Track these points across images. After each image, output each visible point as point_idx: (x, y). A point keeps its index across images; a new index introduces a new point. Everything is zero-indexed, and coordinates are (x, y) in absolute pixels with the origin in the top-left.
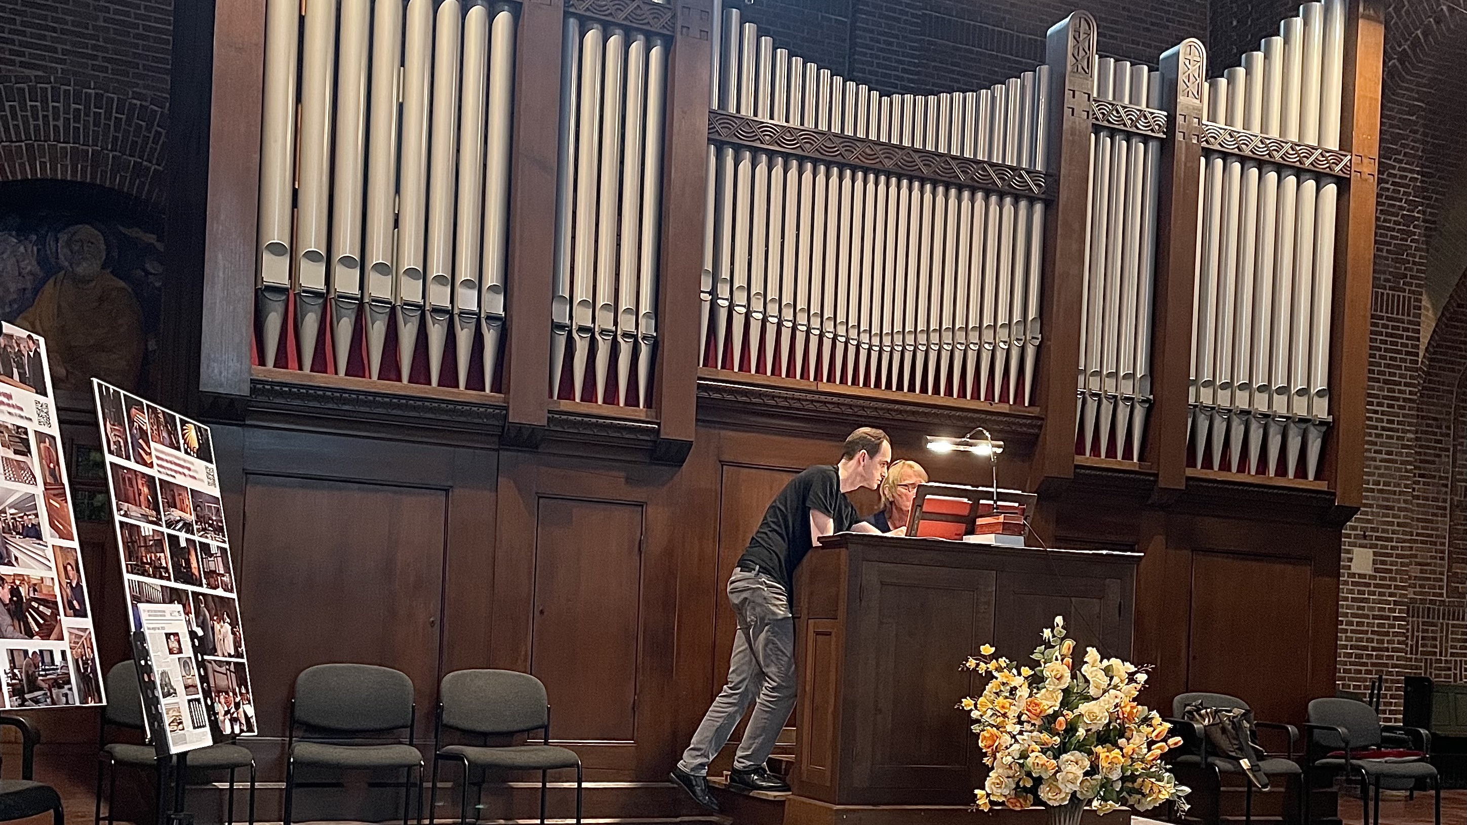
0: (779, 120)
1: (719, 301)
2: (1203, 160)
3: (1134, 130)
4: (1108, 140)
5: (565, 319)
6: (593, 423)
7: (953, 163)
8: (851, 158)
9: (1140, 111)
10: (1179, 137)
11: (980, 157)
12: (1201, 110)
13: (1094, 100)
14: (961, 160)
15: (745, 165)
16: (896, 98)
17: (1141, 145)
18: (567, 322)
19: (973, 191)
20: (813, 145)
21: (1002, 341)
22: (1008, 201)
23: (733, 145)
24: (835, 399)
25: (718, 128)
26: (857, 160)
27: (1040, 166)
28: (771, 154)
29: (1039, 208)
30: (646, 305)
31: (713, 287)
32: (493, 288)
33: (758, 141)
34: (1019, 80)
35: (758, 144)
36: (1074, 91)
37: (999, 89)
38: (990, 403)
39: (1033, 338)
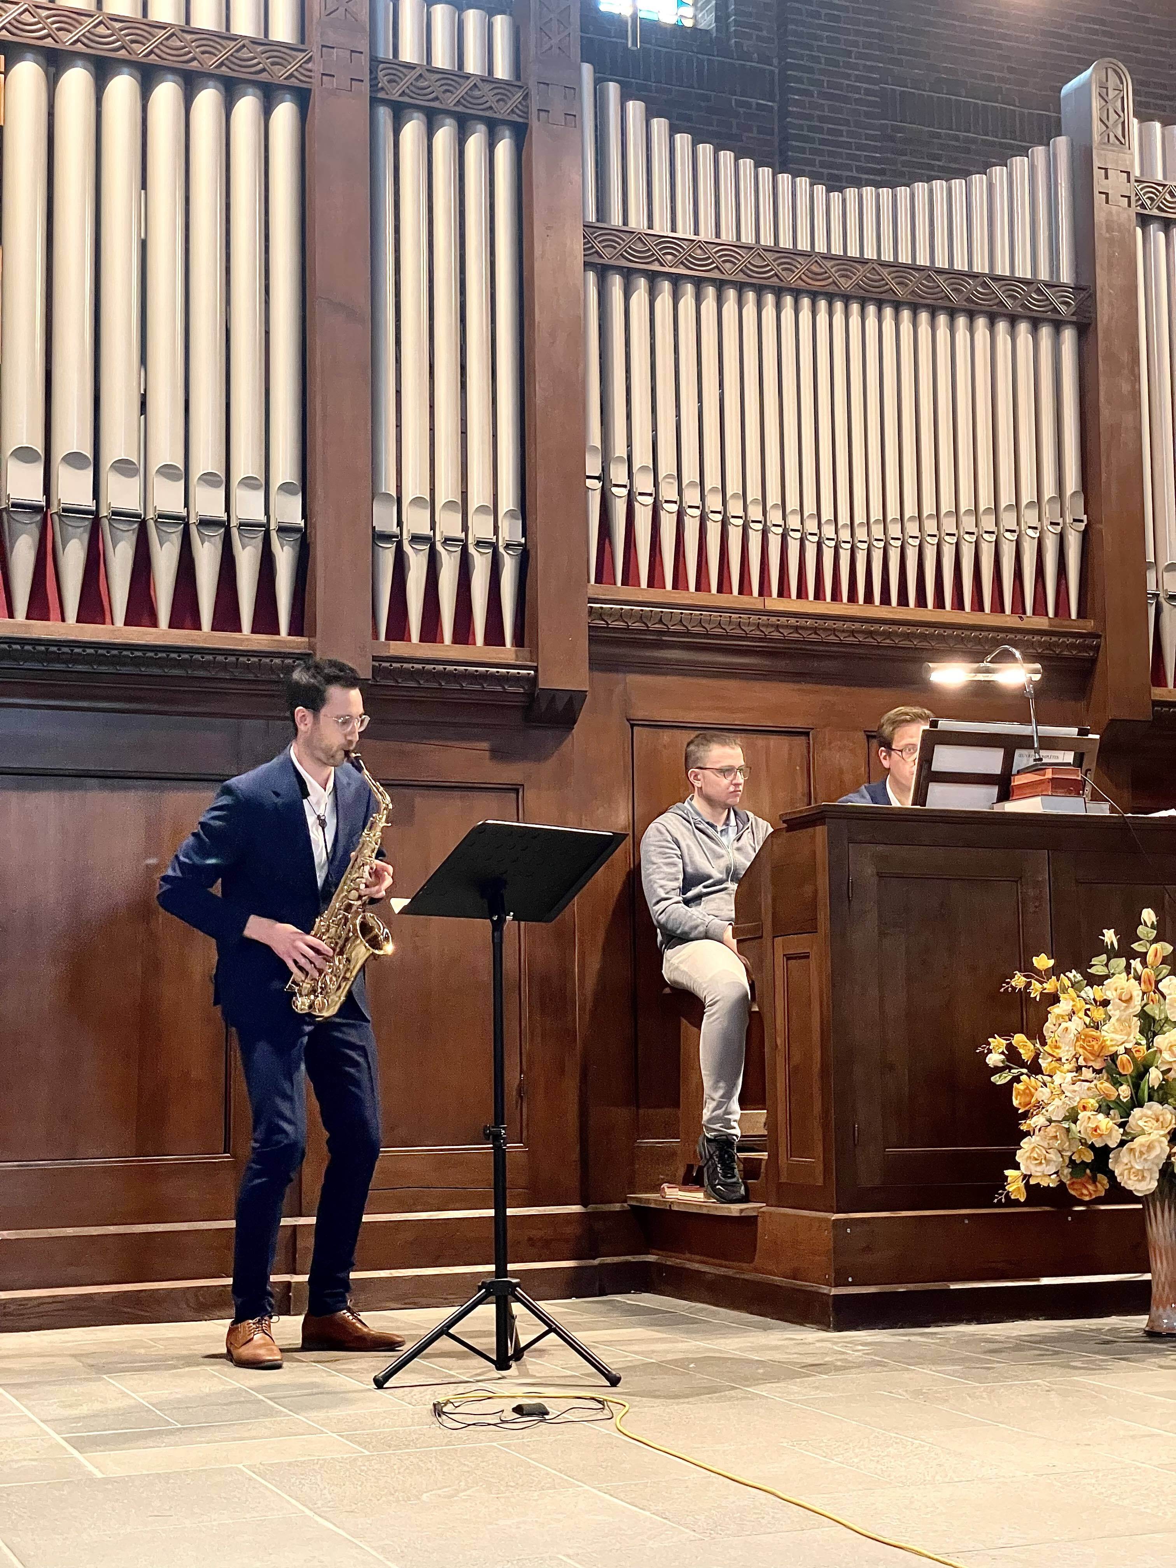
1: (614, 490)
4: (1162, 235)
5: (392, 527)
6: (439, 672)
7: (940, 279)
8: (791, 279)
11: (977, 268)
13: (1136, 181)
15: (640, 297)
16: (851, 192)
18: (395, 530)
19: (971, 316)
20: (735, 264)
21: (1030, 527)
22: (1023, 328)
23: (619, 269)
24: (792, 621)
25: (598, 247)
26: (800, 282)
27: (1066, 276)
28: (676, 280)
29: (1068, 336)
30: (508, 500)
31: (603, 470)
32: (285, 488)
33: (656, 262)
34: (1026, 159)
35: (656, 267)
36: (1106, 169)
37: (998, 171)
38: (1021, 617)
39: (1075, 520)
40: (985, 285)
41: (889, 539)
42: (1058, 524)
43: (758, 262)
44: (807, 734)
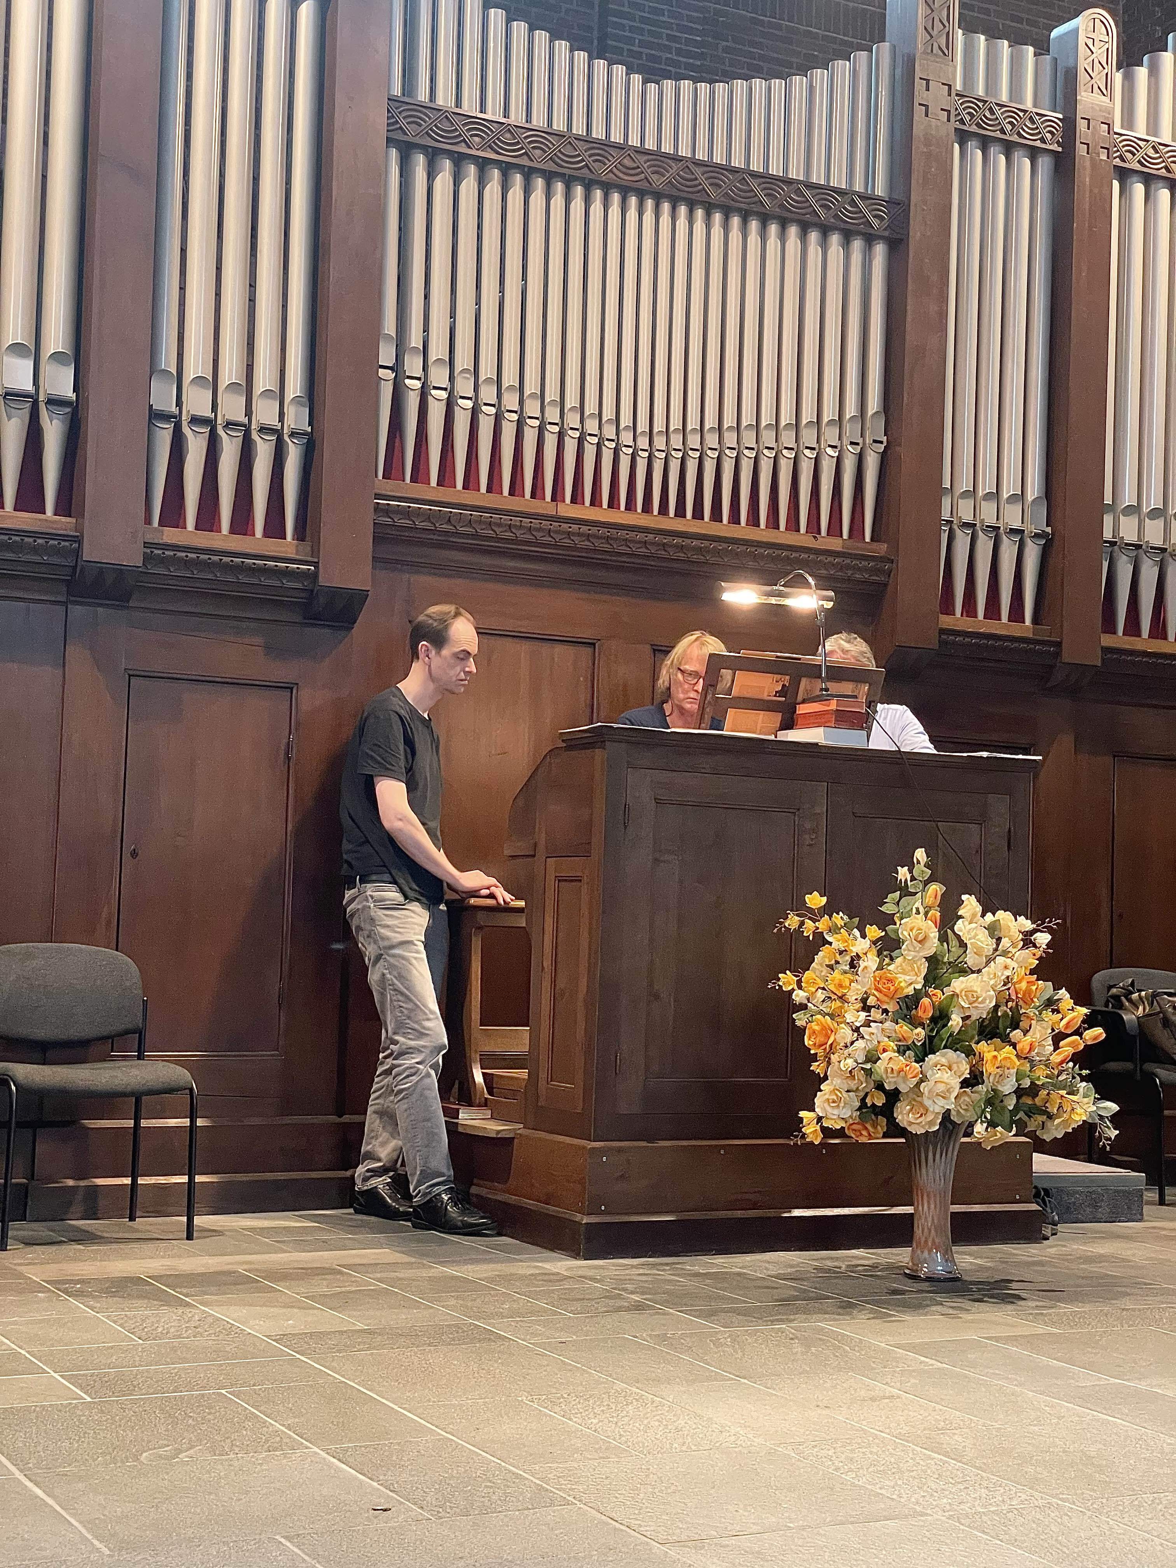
0: (494, 114)
1: (407, 381)
2: (1116, 184)
3: (1015, 138)
4: (979, 153)
5: (171, 407)
6: (214, 564)
7: (753, 183)
8: (602, 172)
9: (1025, 111)
10: (1081, 150)
11: (793, 175)
12: (1111, 112)
13: (957, 95)
14: (764, 177)
15: (443, 181)
16: (668, 84)
17: (1027, 162)
18: (174, 409)
19: (783, 225)
20: (545, 152)
21: (830, 446)
22: (835, 239)
23: (424, 149)
24: (584, 529)
25: (403, 123)
26: (611, 175)
27: (880, 190)
28: (483, 165)
29: (880, 250)
30: (295, 386)
31: (396, 360)
32: (57, 357)
33: (463, 144)
34: (848, 63)
35: (462, 149)
36: (928, 81)
37: (819, 75)
38: (815, 537)
39: (875, 441)
40: (799, 192)
41: (688, 449)
42: (858, 444)
43: (569, 151)
44: (594, 644)
